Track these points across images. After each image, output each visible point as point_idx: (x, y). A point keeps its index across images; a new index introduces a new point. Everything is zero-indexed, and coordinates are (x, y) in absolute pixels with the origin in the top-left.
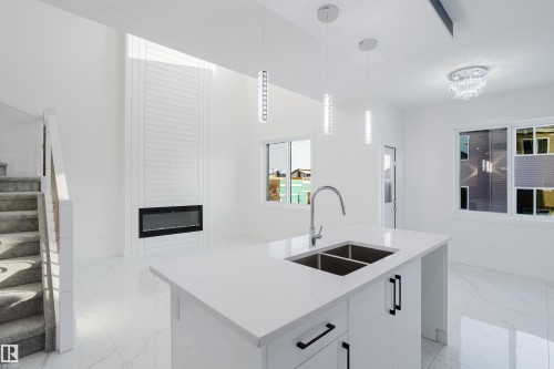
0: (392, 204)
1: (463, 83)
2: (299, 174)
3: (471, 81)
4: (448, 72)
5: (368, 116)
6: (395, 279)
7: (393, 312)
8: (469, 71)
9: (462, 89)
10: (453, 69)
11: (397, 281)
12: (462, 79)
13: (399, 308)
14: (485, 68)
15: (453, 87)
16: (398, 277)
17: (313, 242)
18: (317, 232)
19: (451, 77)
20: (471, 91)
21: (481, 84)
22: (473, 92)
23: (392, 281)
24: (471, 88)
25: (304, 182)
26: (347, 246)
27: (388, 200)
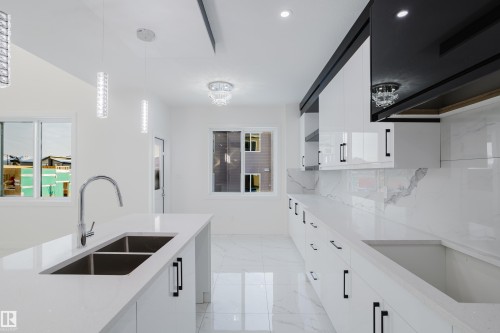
0: (160, 191)
1: (217, 93)
2: (51, 162)
3: (222, 92)
4: (208, 82)
5: (145, 106)
6: (177, 263)
7: (176, 295)
8: (222, 85)
9: (217, 97)
10: (212, 81)
11: (179, 263)
12: (217, 89)
13: (180, 288)
14: (231, 85)
15: (211, 94)
16: (180, 260)
17: (83, 241)
18: (87, 229)
19: (210, 85)
20: (223, 100)
21: (229, 97)
22: (223, 101)
23: (175, 265)
24: (222, 98)
25: (58, 171)
26: (124, 239)
27: (157, 187)
